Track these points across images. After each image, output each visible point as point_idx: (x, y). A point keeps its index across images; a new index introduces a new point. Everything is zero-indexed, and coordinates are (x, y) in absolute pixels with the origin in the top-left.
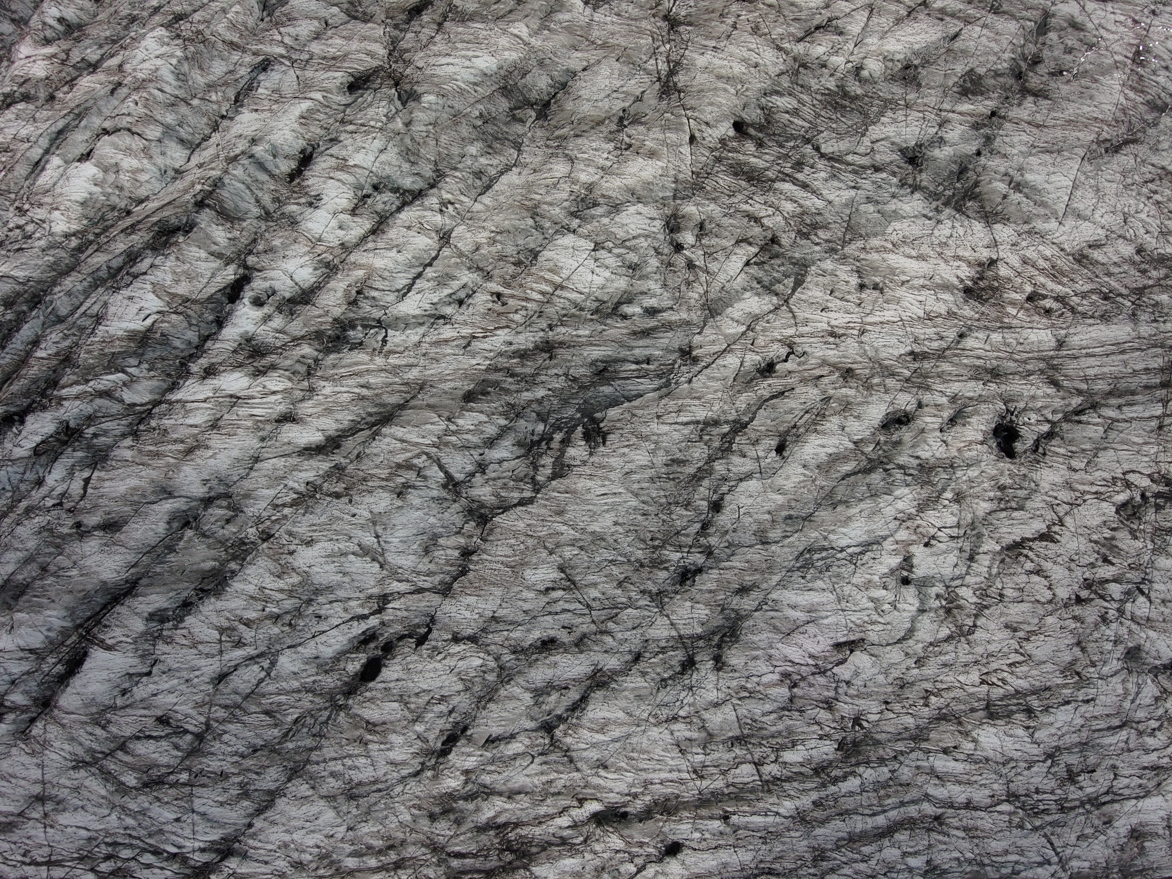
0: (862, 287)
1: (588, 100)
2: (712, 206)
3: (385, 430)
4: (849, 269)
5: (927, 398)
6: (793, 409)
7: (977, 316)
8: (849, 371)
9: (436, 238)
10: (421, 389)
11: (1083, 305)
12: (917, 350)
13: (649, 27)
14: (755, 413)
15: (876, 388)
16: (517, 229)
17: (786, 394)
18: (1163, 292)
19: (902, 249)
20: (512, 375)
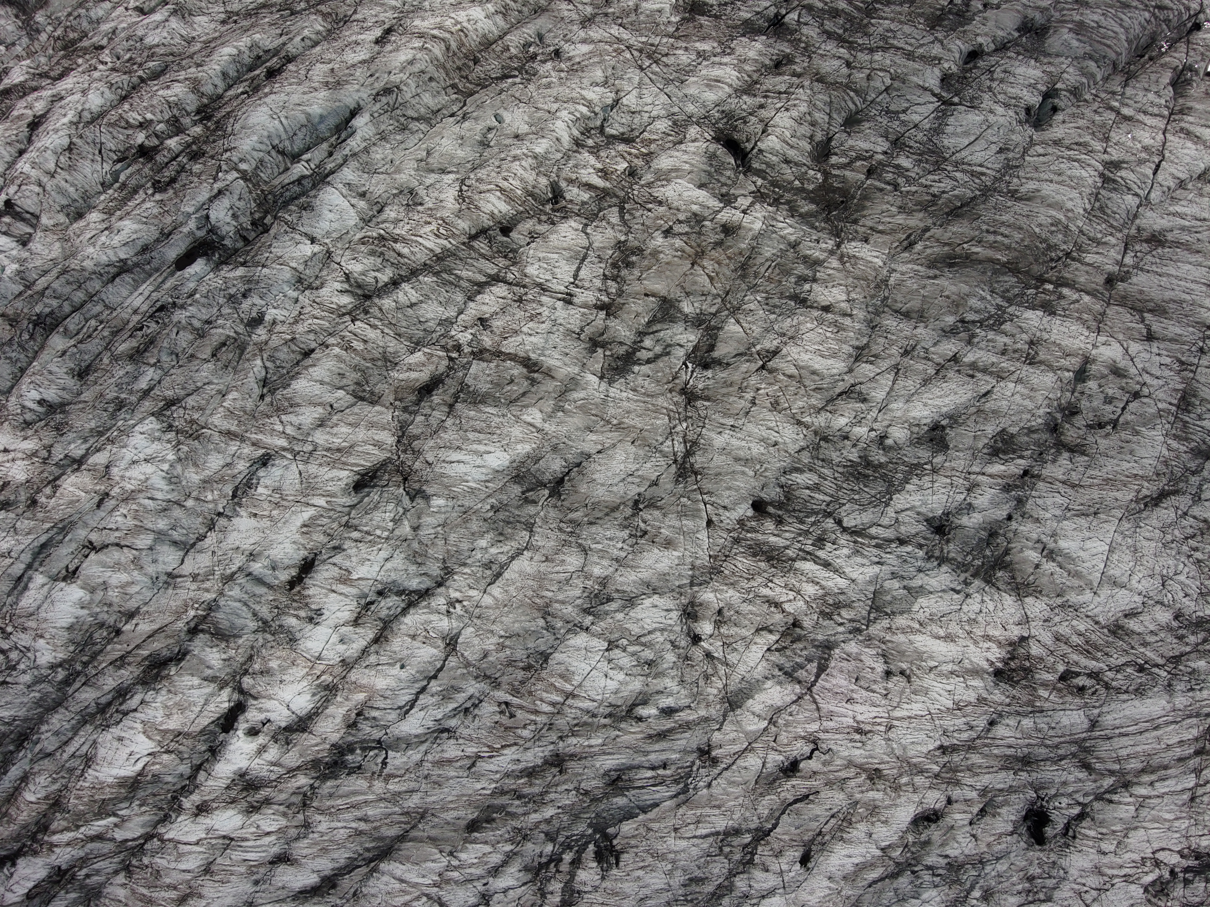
0: (888, 674)
1: (603, 485)
2: (731, 592)
3: (383, 866)
4: (874, 652)
5: (956, 793)
6: (818, 816)
7: (1008, 700)
8: (876, 770)
9: (442, 645)
10: (423, 817)
11: (1117, 680)
12: (946, 744)
13: (665, 405)
14: (778, 818)
15: (904, 788)
16: (527, 632)
17: (811, 797)
18: (1200, 658)
19: (929, 628)
20: (519, 797)
